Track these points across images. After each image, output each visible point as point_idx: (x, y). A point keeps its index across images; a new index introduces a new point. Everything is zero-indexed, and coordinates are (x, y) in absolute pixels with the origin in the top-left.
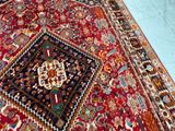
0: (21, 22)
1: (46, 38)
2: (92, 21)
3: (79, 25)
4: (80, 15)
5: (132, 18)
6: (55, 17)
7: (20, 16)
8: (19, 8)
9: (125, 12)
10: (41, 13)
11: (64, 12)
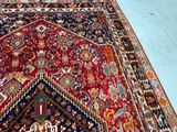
0: (15, 63)
1: (41, 87)
2: (100, 65)
3: (84, 70)
4: (86, 55)
5: (148, 63)
6: (56, 59)
7: (16, 54)
8: (17, 43)
9: (140, 54)
10: (41, 52)
11: (68, 52)
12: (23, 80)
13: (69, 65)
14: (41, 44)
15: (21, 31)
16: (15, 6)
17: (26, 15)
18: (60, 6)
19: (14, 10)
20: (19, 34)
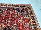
0: (3, 21)
2: (24, 24)
3: (20, 25)
7: (4, 18)
8: (5, 15)
9: (36, 22)
10: (10, 18)
11: (16, 19)
13: (16, 23)
15: (6, 12)
16: (6, 6)
17: (8, 8)
19: (6, 7)
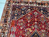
12: (31, 31)
13: (44, 29)
14: (36, 19)
18: (42, 4)
20: (29, 14)
